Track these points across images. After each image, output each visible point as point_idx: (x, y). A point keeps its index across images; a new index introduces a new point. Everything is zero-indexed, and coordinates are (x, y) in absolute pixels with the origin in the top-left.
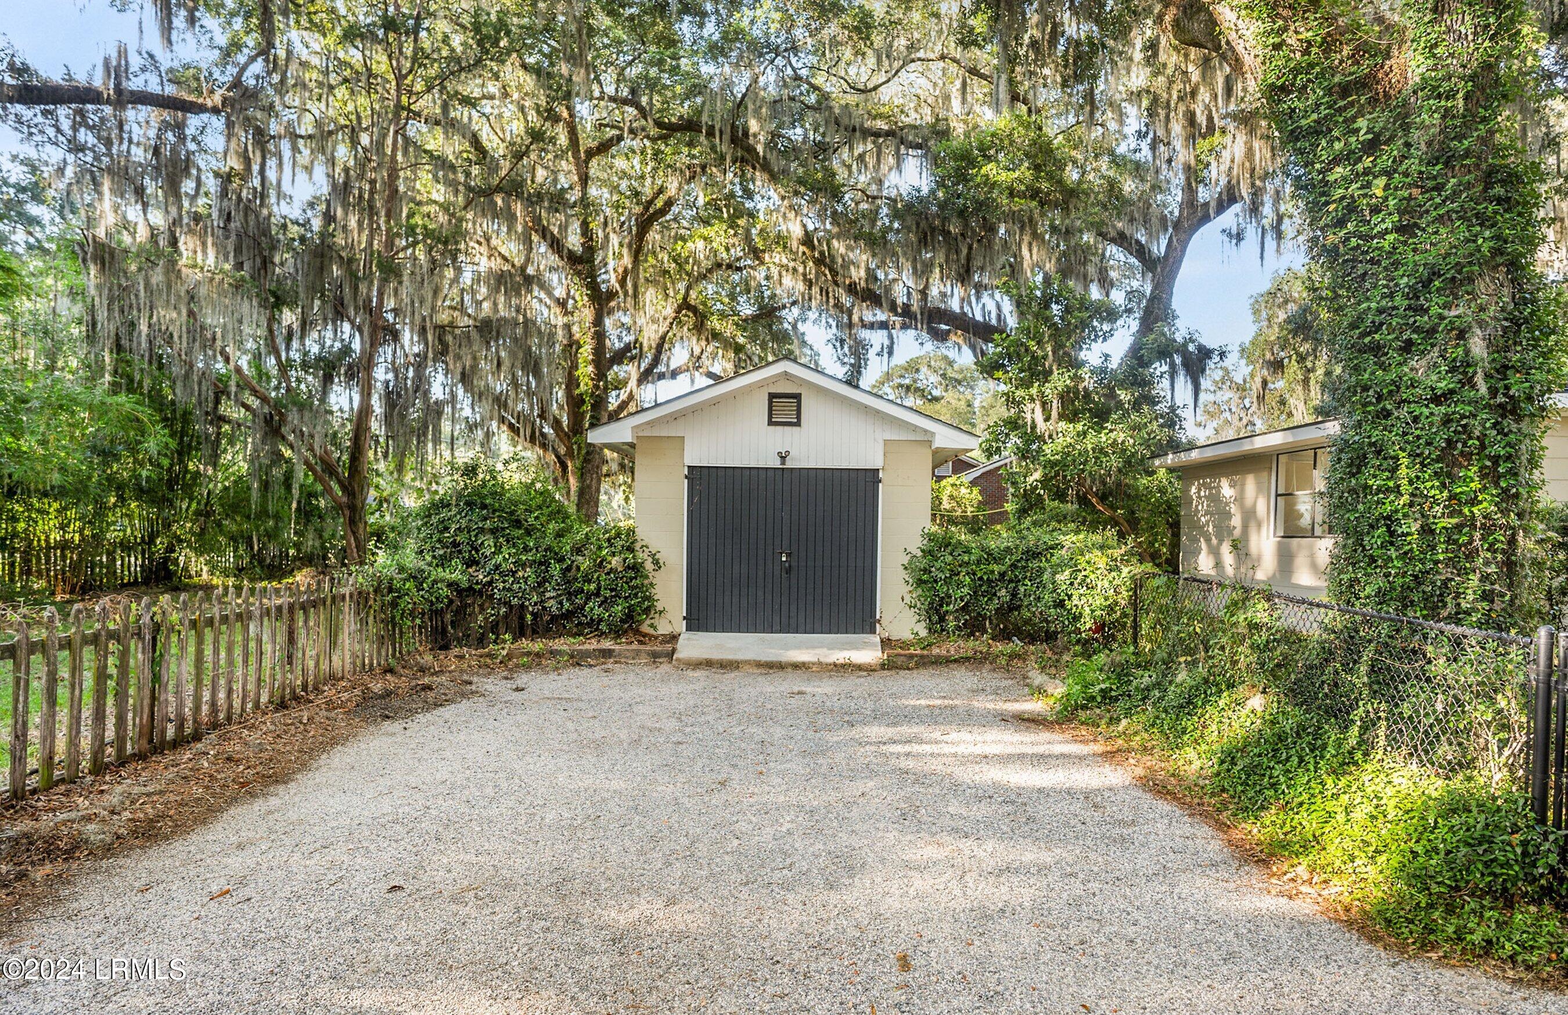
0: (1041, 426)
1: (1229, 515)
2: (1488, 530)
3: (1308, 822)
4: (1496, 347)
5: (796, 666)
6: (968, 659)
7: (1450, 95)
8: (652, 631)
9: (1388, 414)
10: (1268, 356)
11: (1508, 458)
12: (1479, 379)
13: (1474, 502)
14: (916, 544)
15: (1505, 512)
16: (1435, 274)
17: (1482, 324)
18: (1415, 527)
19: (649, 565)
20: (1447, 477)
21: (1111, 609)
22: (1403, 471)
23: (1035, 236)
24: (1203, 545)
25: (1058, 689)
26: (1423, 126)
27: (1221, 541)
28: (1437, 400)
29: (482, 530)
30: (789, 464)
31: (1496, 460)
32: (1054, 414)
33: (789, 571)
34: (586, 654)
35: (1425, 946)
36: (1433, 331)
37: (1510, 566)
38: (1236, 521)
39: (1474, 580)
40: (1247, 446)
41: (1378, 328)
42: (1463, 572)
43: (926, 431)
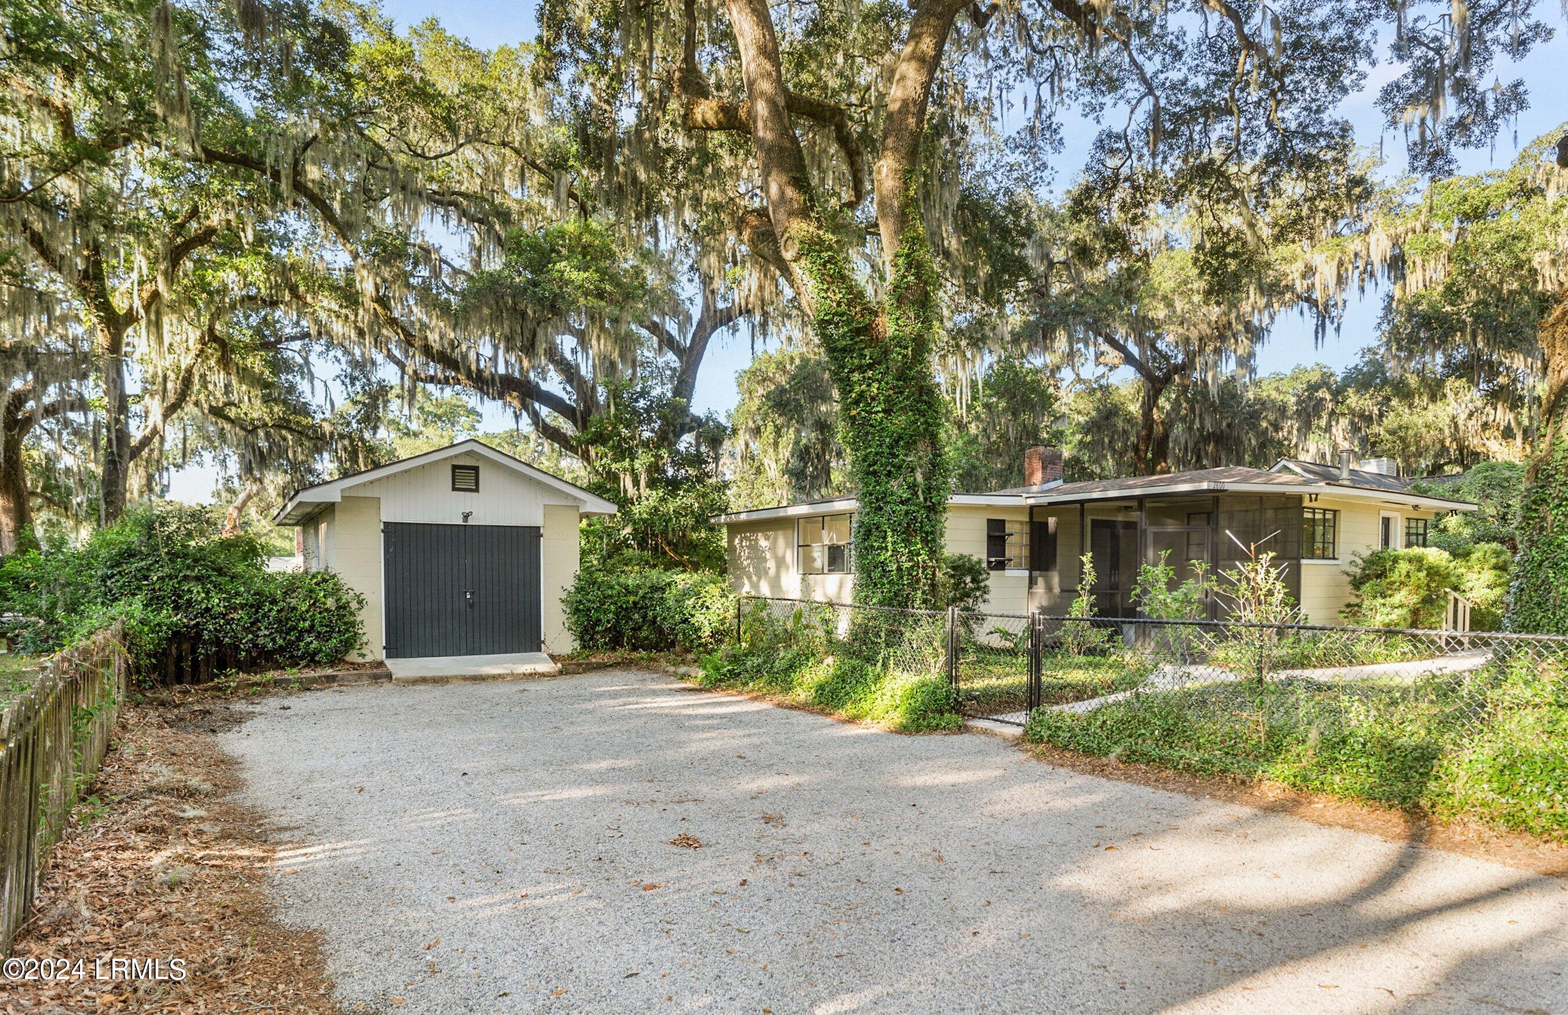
0: (631, 492)
1: (765, 560)
2: (924, 568)
3: (865, 706)
4: (927, 478)
5: (494, 677)
6: (619, 664)
7: (906, 348)
8: (360, 660)
9: (880, 509)
10: (751, 424)
11: (932, 533)
12: (920, 493)
13: (919, 554)
14: (570, 584)
15: (931, 559)
16: (900, 438)
17: (921, 467)
18: (895, 567)
19: (354, 605)
20: (907, 542)
21: (722, 622)
22: (889, 539)
23: (602, 328)
24: (746, 581)
25: (701, 674)
26: (893, 359)
27: (759, 578)
28: (902, 503)
29: (186, 578)
30: (471, 522)
31: (927, 533)
32: (643, 483)
33: (472, 606)
34: (314, 680)
35: (918, 732)
36: (900, 467)
37: (933, 586)
38: (771, 564)
39: (919, 592)
40: (781, 513)
41: (875, 463)
42: (915, 590)
43: (575, 498)
